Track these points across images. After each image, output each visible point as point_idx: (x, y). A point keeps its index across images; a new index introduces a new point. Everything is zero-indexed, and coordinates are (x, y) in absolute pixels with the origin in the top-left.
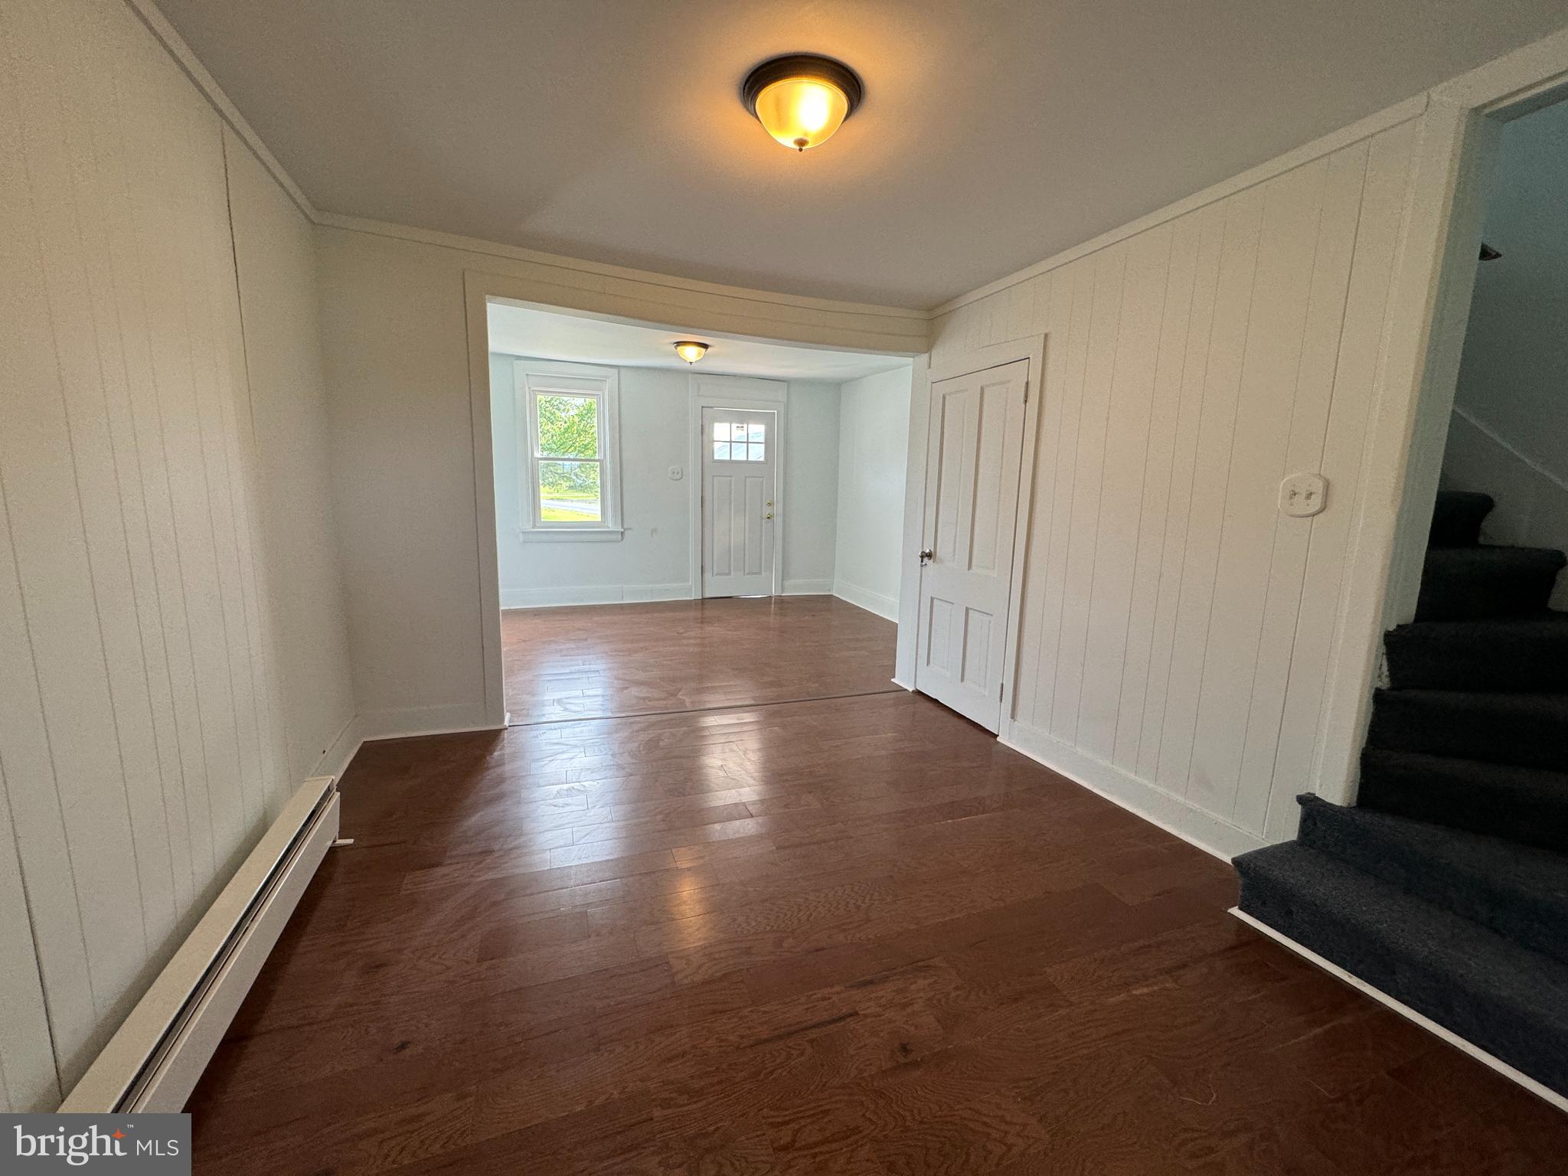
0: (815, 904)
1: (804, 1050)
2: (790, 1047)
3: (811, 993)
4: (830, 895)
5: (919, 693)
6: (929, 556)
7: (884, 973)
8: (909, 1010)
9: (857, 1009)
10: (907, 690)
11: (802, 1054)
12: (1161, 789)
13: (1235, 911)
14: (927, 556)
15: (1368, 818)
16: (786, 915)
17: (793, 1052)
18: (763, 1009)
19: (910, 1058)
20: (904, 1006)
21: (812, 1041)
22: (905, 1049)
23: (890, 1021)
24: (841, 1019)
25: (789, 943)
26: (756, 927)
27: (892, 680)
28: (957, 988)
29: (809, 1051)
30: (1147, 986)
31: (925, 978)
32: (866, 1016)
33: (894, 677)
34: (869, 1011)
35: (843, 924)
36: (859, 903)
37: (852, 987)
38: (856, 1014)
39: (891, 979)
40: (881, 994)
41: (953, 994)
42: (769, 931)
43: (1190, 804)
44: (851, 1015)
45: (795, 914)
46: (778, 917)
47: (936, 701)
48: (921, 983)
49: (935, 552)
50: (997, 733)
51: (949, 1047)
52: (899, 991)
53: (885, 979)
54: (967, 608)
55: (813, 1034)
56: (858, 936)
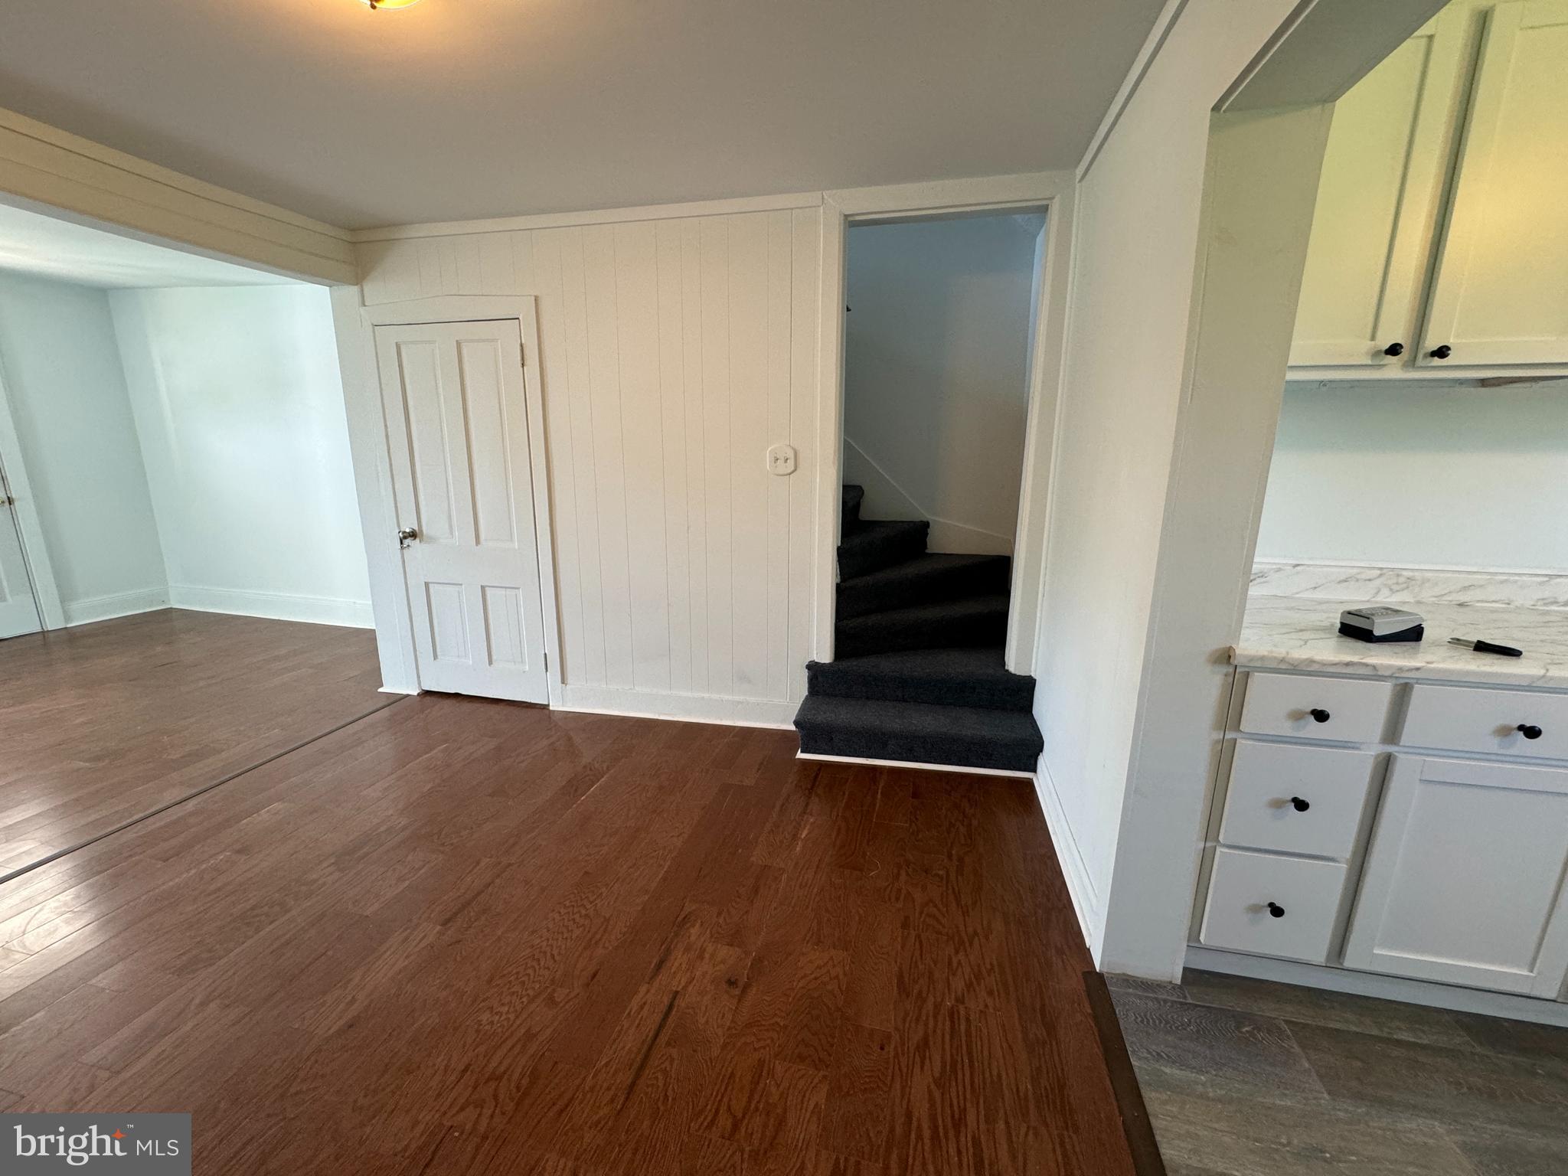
0: (545, 943)
1: (670, 1056)
2: (657, 1066)
3: (627, 1012)
4: (551, 926)
5: (427, 693)
6: (413, 535)
7: (663, 947)
8: (707, 956)
9: (674, 989)
10: (408, 695)
11: (672, 1060)
12: (715, 696)
13: (800, 755)
14: (410, 536)
15: (844, 665)
16: (529, 975)
17: (663, 1066)
18: (603, 1063)
19: (741, 984)
20: (701, 957)
21: (668, 1044)
22: (731, 983)
23: (704, 974)
24: (671, 1007)
25: (560, 994)
26: (512, 1009)
27: (380, 690)
28: (719, 914)
29: (674, 1052)
30: (804, 828)
31: (693, 926)
32: (685, 988)
33: (382, 686)
34: (683, 983)
35: (591, 940)
36: (583, 912)
37: (652, 978)
38: (677, 993)
39: (672, 947)
40: (676, 964)
41: (721, 921)
42: (529, 1002)
43: (737, 698)
44: (674, 998)
45: (537, 967)
46: (523, 983)
47: (457, 696)
48: (694, 931)
49: (421, 531)
50: (547, 703)
51: (754, 955)
52: (687, 949)
53: (668, 951)
54: (482, 586)
55: (663, 1038)
56: (613, 937)
